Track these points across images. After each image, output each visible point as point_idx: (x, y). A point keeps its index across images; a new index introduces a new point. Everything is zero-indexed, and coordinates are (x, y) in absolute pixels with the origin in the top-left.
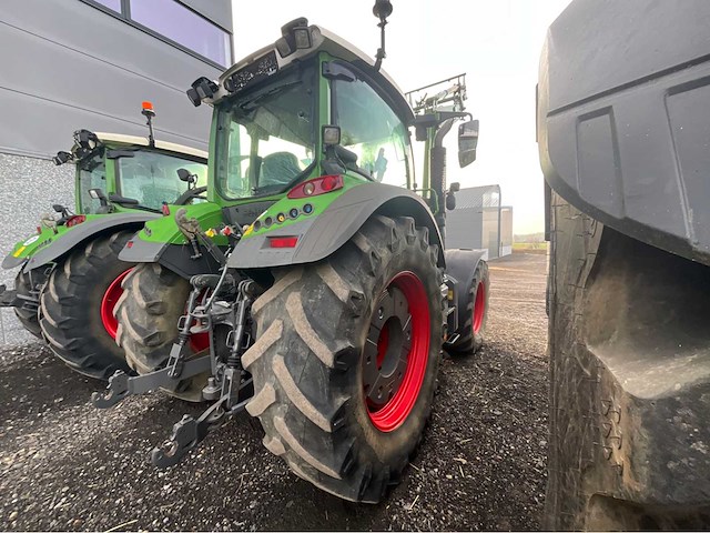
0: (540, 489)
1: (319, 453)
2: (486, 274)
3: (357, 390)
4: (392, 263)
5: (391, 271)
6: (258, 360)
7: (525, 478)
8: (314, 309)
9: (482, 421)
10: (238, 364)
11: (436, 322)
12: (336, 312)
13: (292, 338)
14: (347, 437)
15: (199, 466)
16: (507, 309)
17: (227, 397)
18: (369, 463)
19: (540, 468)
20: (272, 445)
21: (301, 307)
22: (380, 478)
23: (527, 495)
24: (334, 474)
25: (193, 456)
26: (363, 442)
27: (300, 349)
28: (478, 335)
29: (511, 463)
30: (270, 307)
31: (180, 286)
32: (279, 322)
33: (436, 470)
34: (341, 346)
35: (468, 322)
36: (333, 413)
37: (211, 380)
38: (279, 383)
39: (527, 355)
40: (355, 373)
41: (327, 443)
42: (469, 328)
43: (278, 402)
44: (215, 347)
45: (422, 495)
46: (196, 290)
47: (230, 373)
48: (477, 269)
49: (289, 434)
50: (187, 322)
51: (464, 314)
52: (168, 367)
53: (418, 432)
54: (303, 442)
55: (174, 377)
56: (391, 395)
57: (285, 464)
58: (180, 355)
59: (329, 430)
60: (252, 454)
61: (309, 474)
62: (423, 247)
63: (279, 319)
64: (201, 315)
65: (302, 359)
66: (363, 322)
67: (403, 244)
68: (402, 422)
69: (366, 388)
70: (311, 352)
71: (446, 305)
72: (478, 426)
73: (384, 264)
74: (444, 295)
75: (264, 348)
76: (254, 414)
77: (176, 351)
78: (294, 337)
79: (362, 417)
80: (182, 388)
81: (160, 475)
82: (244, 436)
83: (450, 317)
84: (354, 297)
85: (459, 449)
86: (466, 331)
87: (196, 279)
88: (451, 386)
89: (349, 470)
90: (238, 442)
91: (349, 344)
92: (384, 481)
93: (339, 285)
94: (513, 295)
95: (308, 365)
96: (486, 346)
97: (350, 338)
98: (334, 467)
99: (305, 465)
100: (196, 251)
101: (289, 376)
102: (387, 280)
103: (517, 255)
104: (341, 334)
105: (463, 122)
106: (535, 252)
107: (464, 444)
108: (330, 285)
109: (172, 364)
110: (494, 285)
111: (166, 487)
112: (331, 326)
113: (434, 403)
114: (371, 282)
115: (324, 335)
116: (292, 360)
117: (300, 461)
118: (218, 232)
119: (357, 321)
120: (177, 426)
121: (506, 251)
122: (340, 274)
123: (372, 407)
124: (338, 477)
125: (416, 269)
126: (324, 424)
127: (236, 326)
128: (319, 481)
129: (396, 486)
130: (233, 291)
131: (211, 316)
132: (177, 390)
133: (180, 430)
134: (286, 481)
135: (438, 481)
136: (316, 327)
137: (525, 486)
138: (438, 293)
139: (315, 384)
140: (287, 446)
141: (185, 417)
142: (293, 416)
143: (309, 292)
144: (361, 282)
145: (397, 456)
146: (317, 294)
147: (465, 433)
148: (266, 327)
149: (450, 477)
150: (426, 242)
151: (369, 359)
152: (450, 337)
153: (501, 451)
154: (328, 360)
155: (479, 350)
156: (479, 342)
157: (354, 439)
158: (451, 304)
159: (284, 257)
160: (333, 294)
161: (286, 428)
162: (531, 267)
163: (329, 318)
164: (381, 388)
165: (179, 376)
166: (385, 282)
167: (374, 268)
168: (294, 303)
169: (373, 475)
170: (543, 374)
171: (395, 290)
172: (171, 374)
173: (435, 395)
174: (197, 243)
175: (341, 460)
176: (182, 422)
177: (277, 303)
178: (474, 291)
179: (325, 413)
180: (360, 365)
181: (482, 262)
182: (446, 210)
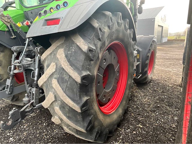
0: (173, 135)
1: (76, 122)
2: (155, 48)
3: (93, 95)
4: (110, 36)
5: (109, 40)
6: (45, 82)
7: (167, 132)
8: (71, 56)
9: (150, 111)
10: (37, 86)
11: (131, 67)
12: (82, 57)
13: (61, 71)
14: (89, 115)
15: (25, 130)
16: (164, 65)
17: (34, 101)
18: (99, 127)
19: (174, 128)
20: (55, 120)
21: (64, 55)
22: (104, 133)
23: (168, 138)
24: (83, 130)
25: (22, 127)
26: (96, 118)
27: (65, 76)
28: (150, 76)
29: (162, 126)
30: (49, 57)
31: (7, 52)
32: (54, 63)
33: (129, 130)
34: (85, 73)
35: (146, 69)
36: (81, 104)
37: (26, 94)
38: (56, 92)
39: (171, 84)
40: (92, 87)
41: (79, 118)
42: (146, 72)
43: (56, 101)
44: (27, 80)
45: (122, 139)
46: (15, 53)
47: (34, 90)
48: (152, 45)
49: (62, 114)
50: (12, 69)
51: (144, 66)
52: (6, 89)
53: (121, 115)
54: (69, 118)
55: (9, 94)
56: (109, 100)
57: (63, 129)
58: (11, 84)
59: (80, 111)
60: (48, 126)
61: (72, 131)
62: (126, 30)
63: (54, 62)
64: (18, 64)
65: (66, 80)
66: (96, 63)
67: (116, 26)
68: (114, 111)
69: (98, 95)
70: (70, 77)
71: (136, 60)
72: (148, 113)
73: (106, 35)
74: (135, 55)
75: (48, 76)
76: (46, 107)
77: (8, 82)
78: (62, 70)
79: (96, 107)
80: (14, 99)
81: (8, 134)
82: (44, 119)
83: (137, 66)
84: (90, 50)
85: (139, 122)
86: (145, 73)
87: (14, 48)
88: (137, 97)
89: (90, 129)
90: (42, 121)
91: (88, 73)
92: (106, 134)
93: (83, 44)
94: (167, 59)
95: (69, 83)
96: (153, 81)
97: (89, 70)
98: (83, 127)
99: (70, 128)
100: (13, 34)
101: (60, 88)
102: (107, 44)
103: (170, 42)
104: (84, 68)
106: (178, 40)
107: (141, 120)
108: (78, 44)
109: (7, 88)
110: (158, 54)
111: (11, 139)
112: (80, 64)
113: (129, 104)
114: (99, 44)
115: (76, 68)
116: (61, 81)
117: (68, 126)
118: (23, 24)
119: (92, 62)
120: (11, 113)
121: (165, 40)
122: (83, 39)
123: (101, 104)
124: (85, 132)
125: (122, 41)
126: (77, 108)
127: (35, 69)
128: (77, 134)
129: (111, 137)
130: (33, 54)
131: (23, 65)
132: (12, 100)
133: (13, 114)
134: (64, 136)
135: (129, 134)
136: (72, 64)
137: (167, 135)
138: (132, 53)
139: (73, 91)
140: (61, 120)
141: (14, 108)
142: (63, 106)
143: (68, 49)
144: (94, 43)
145: (112, 124)
146: (72, 49)
147: (142, 116)
148: (48, 66)
149: (135, 132)
150: (127, 27)
151: (99, 83)
152: (137, 76)
153: (158, 122)
154: (79, 80)
155: (150, 82)
156: (150, 79)
157: (92, 116)
158: (138, 61)
159: (54, 29)
160: (80, 49)
161: (61, 112)
162: (176, 47)
163: (78, 60)
164: (105, 96)
165: (11, 93)
166: (106, 45)
167: (100, 36)
168: (61, 54)
169: (101, 132)
170: (178, 92)
171: (111, 51)
172: (7, 92)
173: (129, 100)
174: (13, 30)
175: (86, 125)
176: (13, 111)
177: (53, 55)
178: (149, 55)
179: (78, 104)
180: (94, 84)
181: (154, 41)
182: (138, 14)
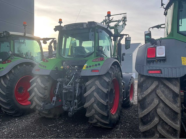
8: (102, 83)
12: (106, 84)
27: (100, 91)
33: (122, 125)
35: (128, 96)
43: (95, 102)
45: (120, 128)
46: (59, 83)
47: (76, 101)
50: (57, 91)
51: (127, 93)
58: (56, 100)
59: (106, 105)
62: (119, 72)
63: (94, 86)
67: (115, 72)
71: (122, 89)
73: (113, 76)
75: (91, 91)
78: (98, 89)
83: (123, 92)
84: (109, 81)
87: (59, 80)
93: (106, 79)
95: (102, 93)
96: (134, 105)
104: (107, 88)
105: (126, 37)
109: (53, 102)
114: (111, 79)
116: (98, 93)
127: (76, 90)
140: (96, 111)
142: (99, 104)
143: (100, 81)
148: (91, 88)
149: (126, 126)
152: (124, 98)
156: (132, 103)
168: (97, 83)
178: (130, 86)
181: (132, 77)
182: (122, 61)
